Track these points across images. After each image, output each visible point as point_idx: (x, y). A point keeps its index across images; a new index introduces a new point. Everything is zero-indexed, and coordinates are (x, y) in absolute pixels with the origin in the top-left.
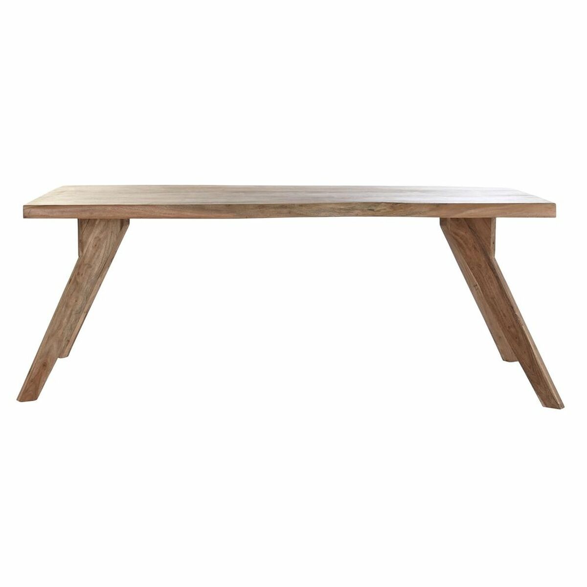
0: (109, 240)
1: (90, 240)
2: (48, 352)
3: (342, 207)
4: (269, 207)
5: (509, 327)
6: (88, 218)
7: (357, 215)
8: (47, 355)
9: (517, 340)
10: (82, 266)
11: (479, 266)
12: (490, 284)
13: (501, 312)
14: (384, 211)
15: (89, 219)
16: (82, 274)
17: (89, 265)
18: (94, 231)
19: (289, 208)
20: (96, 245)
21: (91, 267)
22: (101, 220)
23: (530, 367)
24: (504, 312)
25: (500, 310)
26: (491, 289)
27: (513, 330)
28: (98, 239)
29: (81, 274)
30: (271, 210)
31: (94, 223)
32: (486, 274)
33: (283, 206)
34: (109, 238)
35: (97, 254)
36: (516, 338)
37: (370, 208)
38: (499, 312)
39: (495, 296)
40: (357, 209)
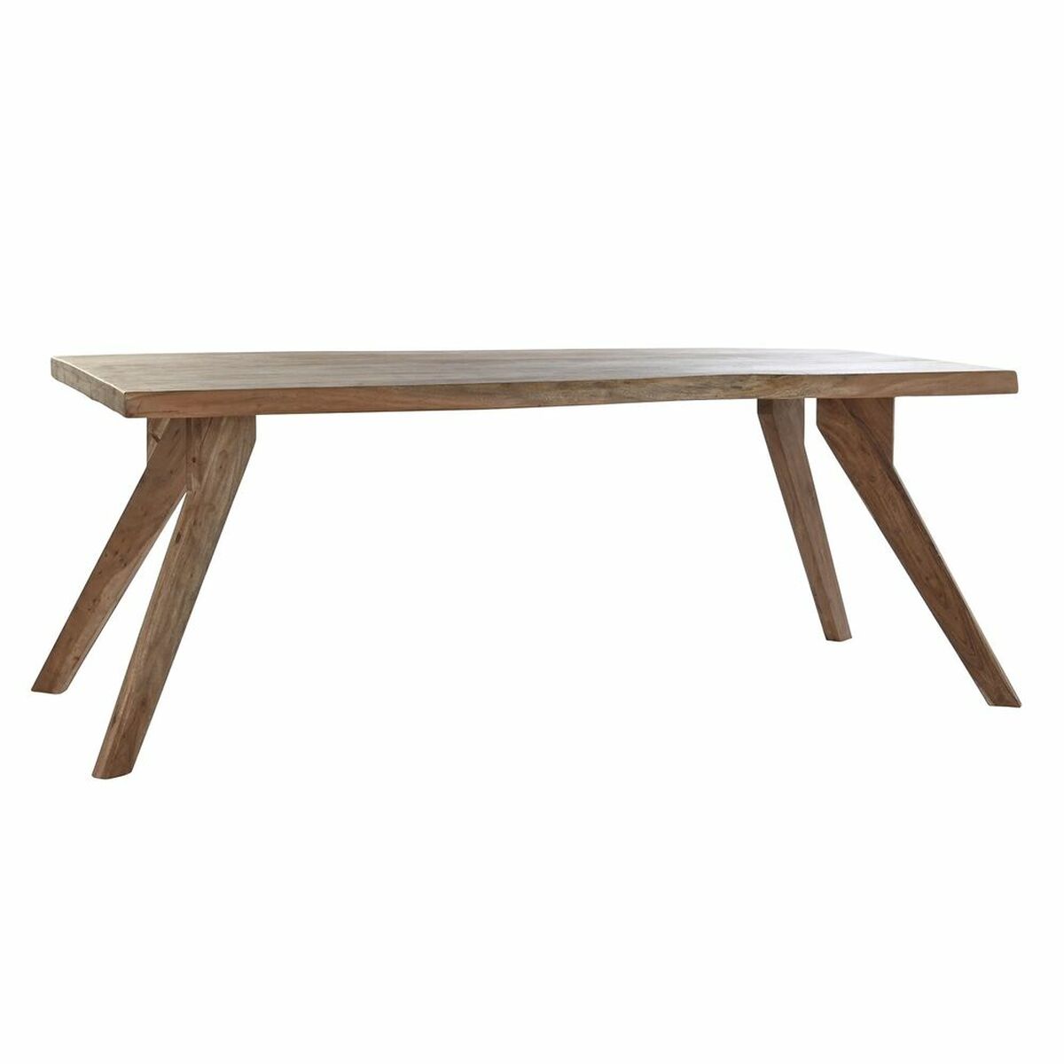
0: (239, 458)
1: (212, 457)
2: (149, 679)
3: (691, 384)
4: (575, 385)
5: (927, 579)
6: (210, 416)
7: (716, 397)
8: (148, 683)
9: (942, 599)
10: (200, 510)
11: (872, 479)
12: (892, 508)
13: (912, 555)
14: (759, 389)
15: (212, 418)
16: (200, 524)
17: (211, 504)
18: (219, 439)
19: (610, 387)
20: (221, 467)
21: (214, 508)
22: (229, 418)
23: (965, 643)
24: (918, 554)
25: (910, 551)
26: (894, 517)
27: (934, 582)
28: (224, 454)
29: (198, 523)
30: (580, 391)
31: (219, 425)
32: (885, 492)
33: (600, 384)
34: (240, 453)
35: (223, 483)
36: (941, 596)
37: (734, 385)
38: (910, 555)
39: (902, 528)
40: (715, 387)
